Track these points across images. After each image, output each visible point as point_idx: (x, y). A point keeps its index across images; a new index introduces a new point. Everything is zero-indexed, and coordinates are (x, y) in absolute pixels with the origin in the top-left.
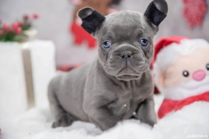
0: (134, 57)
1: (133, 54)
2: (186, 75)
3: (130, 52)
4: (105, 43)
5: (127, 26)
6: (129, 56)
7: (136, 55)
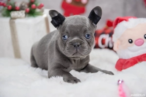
0: (81, 46)
1: (81, 44)
2: (131, 42)
3: (79, 44)
4: (64, 37)
5: (78, 25)
6: (78, 46)
7: (82, 45)
